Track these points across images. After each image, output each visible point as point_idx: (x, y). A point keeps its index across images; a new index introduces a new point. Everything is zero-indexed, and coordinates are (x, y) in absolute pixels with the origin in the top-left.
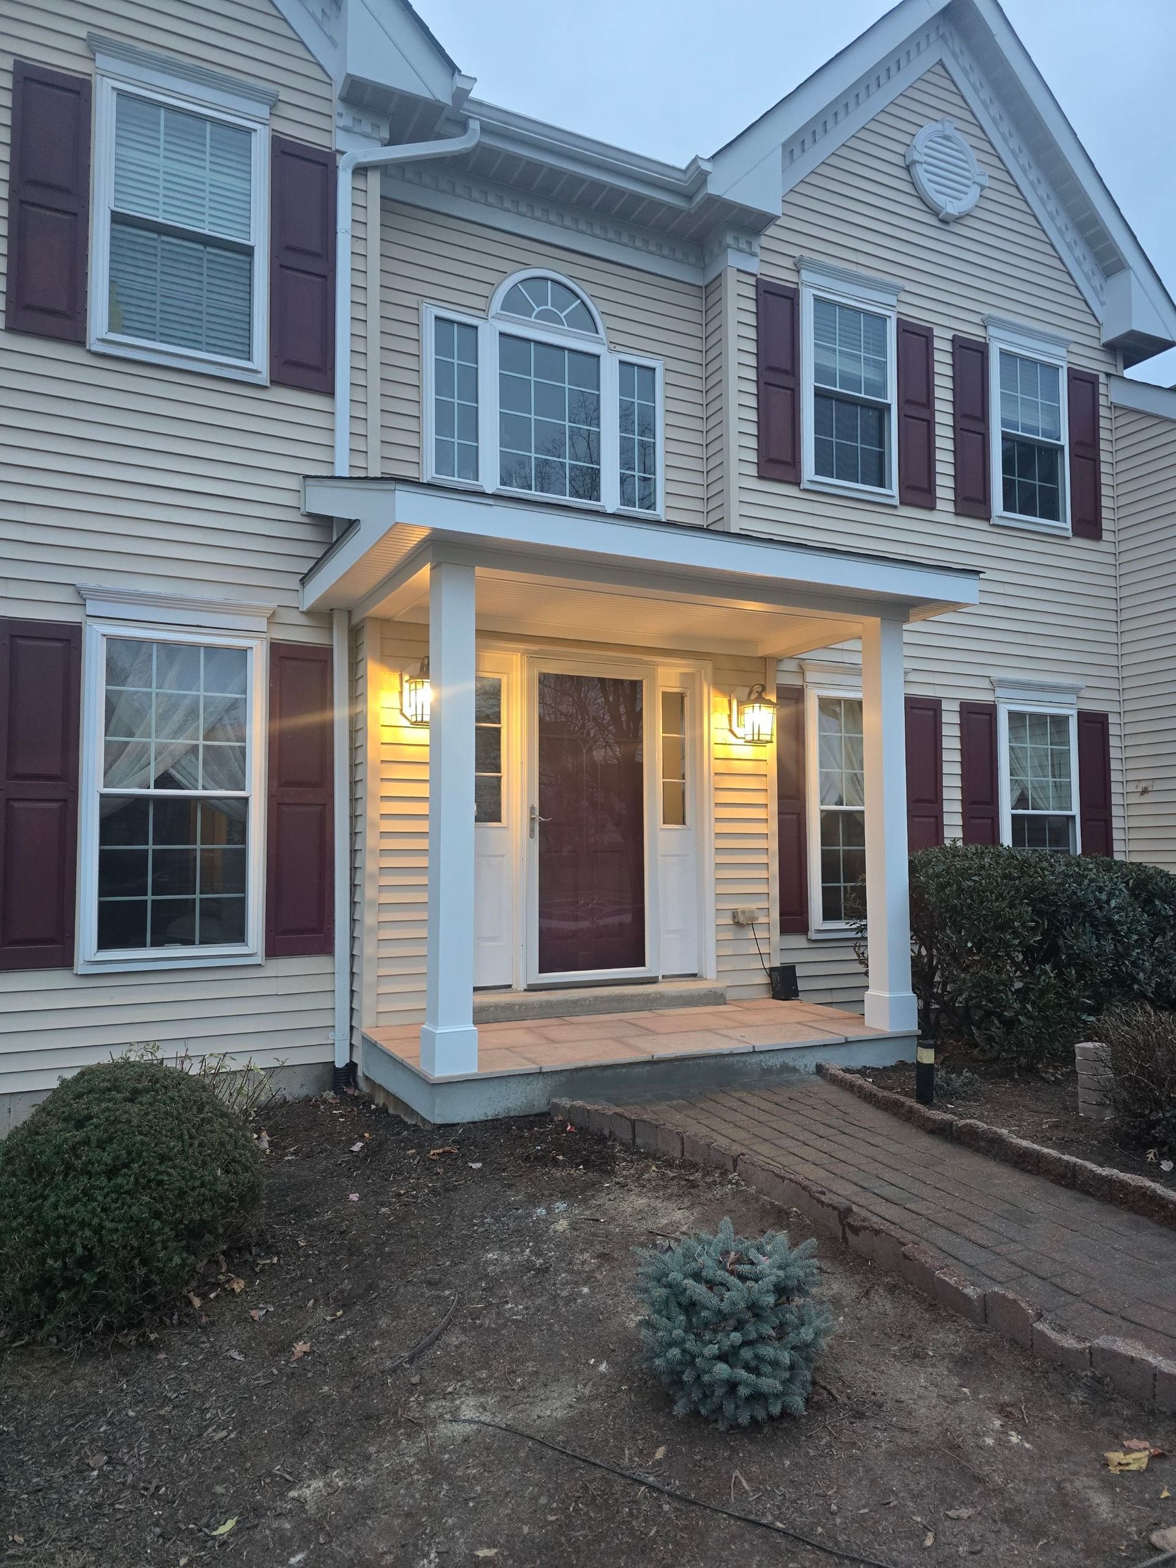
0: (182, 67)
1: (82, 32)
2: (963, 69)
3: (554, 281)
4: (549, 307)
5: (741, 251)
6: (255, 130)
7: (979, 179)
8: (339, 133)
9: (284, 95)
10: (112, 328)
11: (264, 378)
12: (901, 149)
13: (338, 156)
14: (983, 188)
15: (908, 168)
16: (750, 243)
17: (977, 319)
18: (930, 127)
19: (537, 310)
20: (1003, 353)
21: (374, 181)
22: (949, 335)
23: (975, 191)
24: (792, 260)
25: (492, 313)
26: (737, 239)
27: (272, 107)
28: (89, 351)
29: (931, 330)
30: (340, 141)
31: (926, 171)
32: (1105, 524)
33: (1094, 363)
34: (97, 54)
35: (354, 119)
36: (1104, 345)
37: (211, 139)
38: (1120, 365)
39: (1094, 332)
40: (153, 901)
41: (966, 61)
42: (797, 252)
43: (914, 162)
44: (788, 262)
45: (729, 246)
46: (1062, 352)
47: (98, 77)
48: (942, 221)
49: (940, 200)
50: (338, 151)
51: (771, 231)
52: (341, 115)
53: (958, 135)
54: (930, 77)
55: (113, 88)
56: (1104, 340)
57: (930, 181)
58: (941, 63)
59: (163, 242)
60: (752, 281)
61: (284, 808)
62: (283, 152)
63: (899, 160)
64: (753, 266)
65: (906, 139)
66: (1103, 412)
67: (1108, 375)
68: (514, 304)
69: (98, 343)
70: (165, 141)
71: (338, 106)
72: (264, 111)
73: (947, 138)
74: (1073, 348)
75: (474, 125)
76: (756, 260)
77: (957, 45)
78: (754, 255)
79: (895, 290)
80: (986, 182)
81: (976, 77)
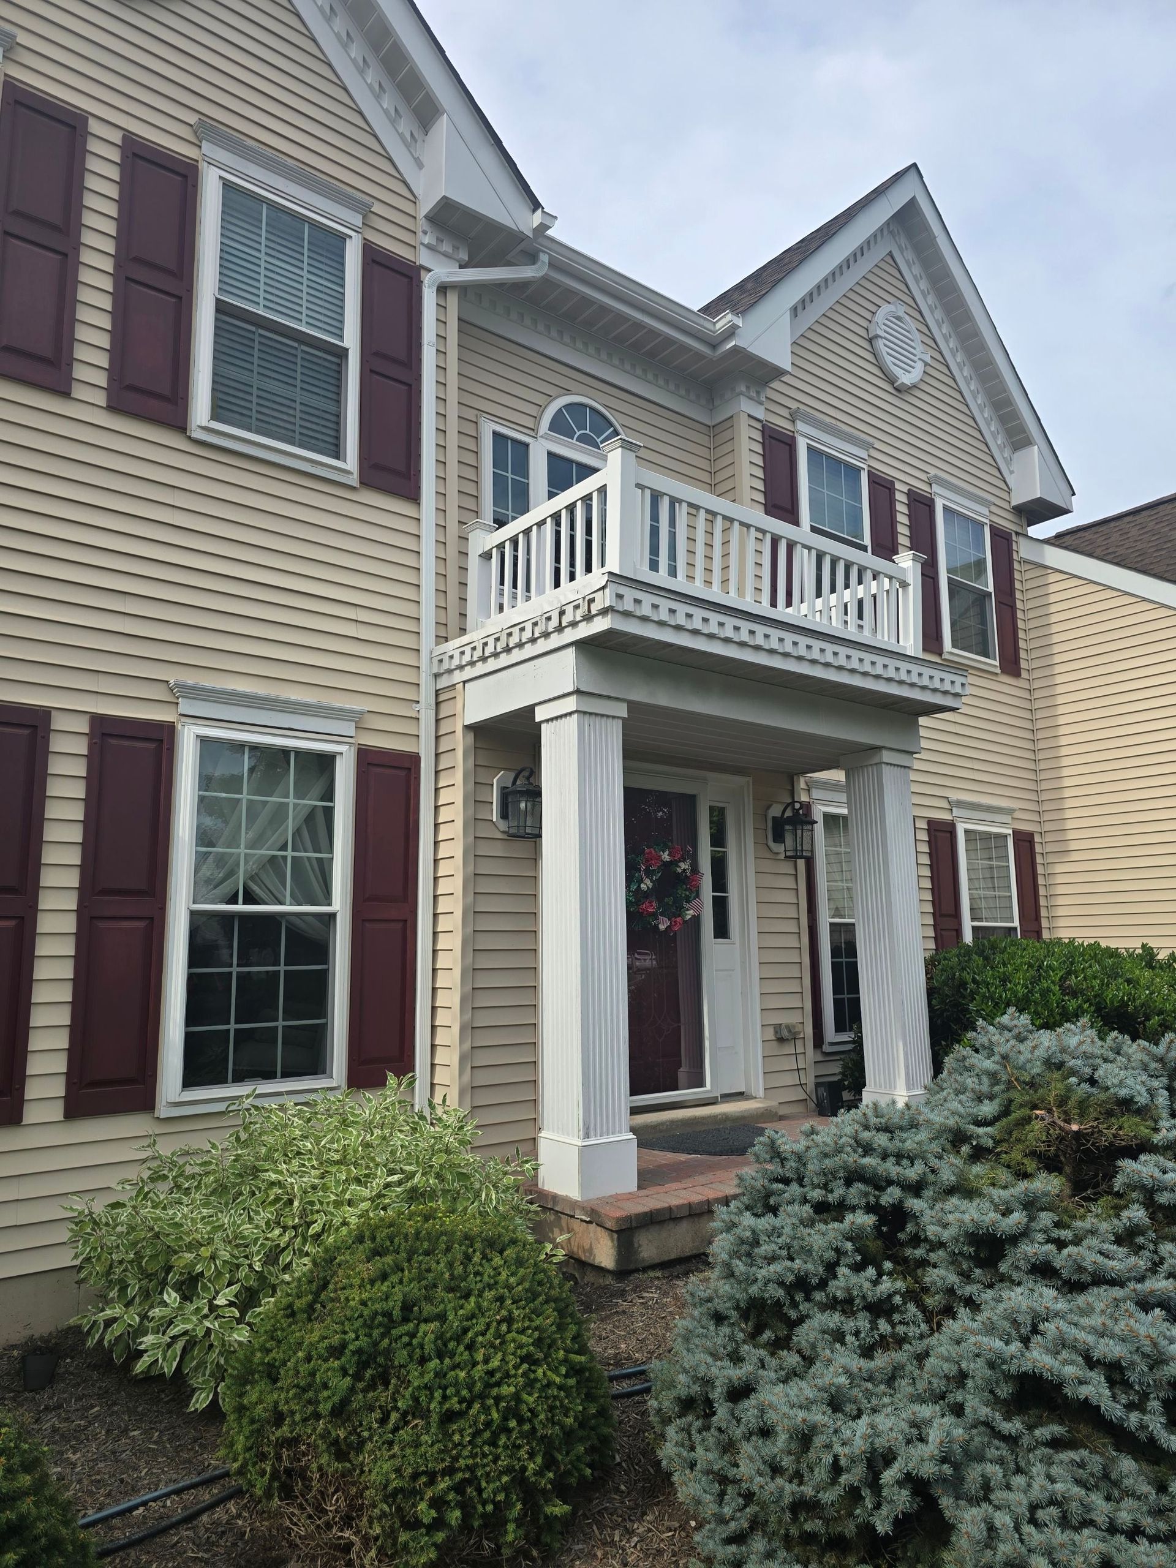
0: (286, 166)
1: (192, 119)
2: (907, 262)
3: (592, 409)
4: (588, 432)
5: (751, 398)
6: (351, 237)
7: (924, 357)
8: (423, 250)
9: (377, 208)
10: (215, 417)
11: (354, 480)
12: (865, 324)
13: (423, 273)
14: (926, 364)
15: (870, 341)
16: (758, 393)
17: (923, 477)
18: (886, 308)
19: (578, 433)
20: (946, 509)
21: (453, 300)
22: (905, 489)
23: (920, 366)
24: (787, 411)
25: (541, 433)
26: (748, 388)
27: (364, 217)
28: (189, 438)
29: (893, 483)
30: (424, 258)
31: (885, 345)
32: (1023, 664)
33: (1007, 524)
34: (204, 142)
35: (438, 239)
36: (1013, 508)
37: (309, 243)
38: (1025, 524)
39: (1005, 496)
40: (236, 1030)
41: (910, 255)
42: (794, 405)
43: (877, 336)
44: (785, 413)
45: (742, 394)
46: (986, 511)
47: (205, 164)
48: (896, 389)
49: (897, 371)
50: (422, 267)
51: (775, 385)
52: (425, 233)
53: (907, 317)
54: (882, 265)
55: (220, 177)
56: (1013, 503)
57: (888, 354)
58: (890, 254)
59: (260, 335)
60: (759, 426)
61: (367, 925)
62: (374, 261)
63: (863, 333)
64: (760, 413)
65: (868, 316)
66: (1016, 566)
67: (1017, 533)
68: (558, 425)
69: (199, 430)
70: (267, 238)
71: (422, 224)
72: (357, 220)
73: (899, 318)
74: (994, 509)
75: (544, 258)
76: (763, 408)
77: (903, 241)
78: (761, 403)
79: (868, 446)
80: (929, 360)
81: (917, 270)
